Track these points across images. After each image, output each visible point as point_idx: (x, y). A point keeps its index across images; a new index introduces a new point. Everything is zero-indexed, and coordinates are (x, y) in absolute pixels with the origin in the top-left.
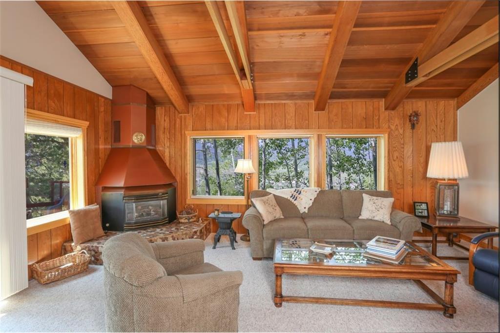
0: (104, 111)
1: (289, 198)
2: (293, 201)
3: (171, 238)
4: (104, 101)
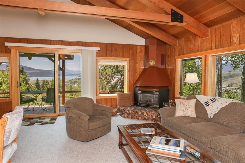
0: (140, 51)
1: (203, 104)
2: (205, 106)
3: (146, 113)
4: (140, 47)
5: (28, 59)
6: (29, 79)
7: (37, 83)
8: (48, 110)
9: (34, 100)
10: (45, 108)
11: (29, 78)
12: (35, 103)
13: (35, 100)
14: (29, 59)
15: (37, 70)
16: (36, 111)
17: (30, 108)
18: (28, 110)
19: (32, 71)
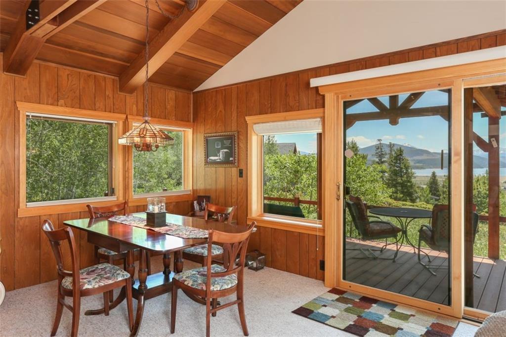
5: (390, 124)
6: (414, 174)
7: (433, 181)
8: (436, 270)
9: (400, 231)
10: (427, 259)
11: (413, 171)
12: (401, 240)
13: (401, 233)
14: (393, 125)
15: (434, 154)
16: (403, 264)
17: (389, 250)
18: (383, 256)
19: (424, 157)
